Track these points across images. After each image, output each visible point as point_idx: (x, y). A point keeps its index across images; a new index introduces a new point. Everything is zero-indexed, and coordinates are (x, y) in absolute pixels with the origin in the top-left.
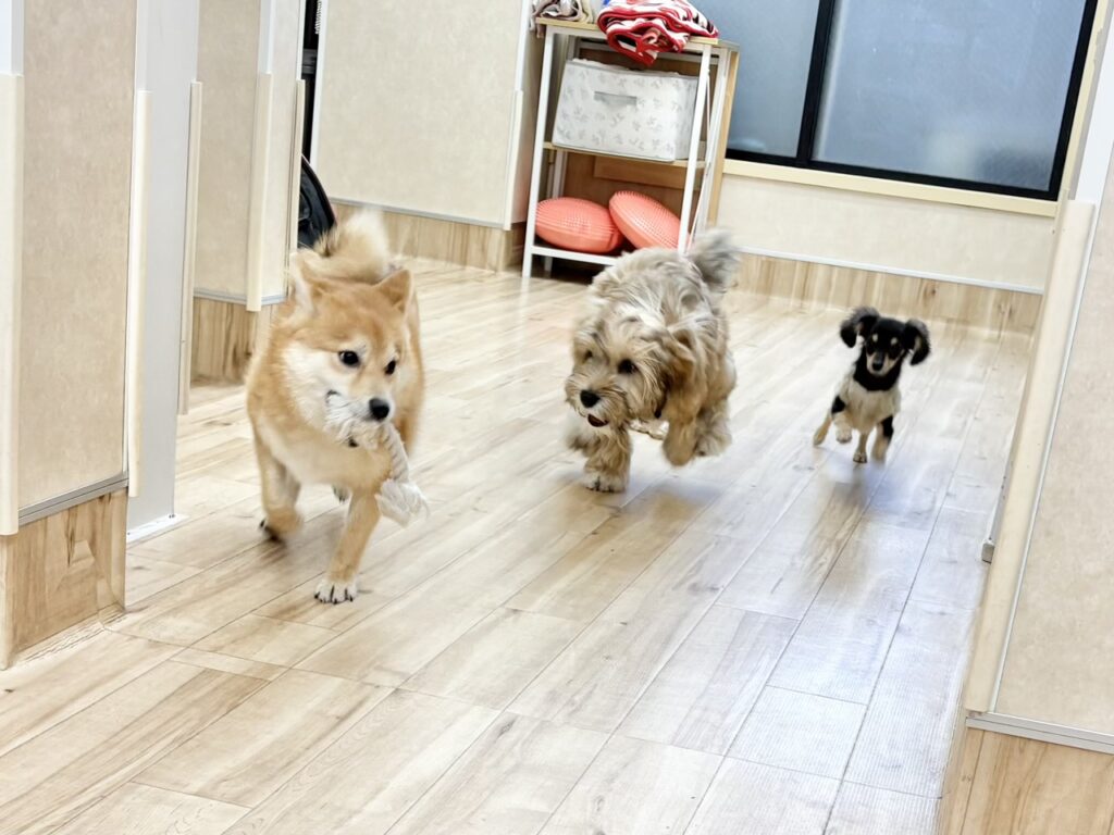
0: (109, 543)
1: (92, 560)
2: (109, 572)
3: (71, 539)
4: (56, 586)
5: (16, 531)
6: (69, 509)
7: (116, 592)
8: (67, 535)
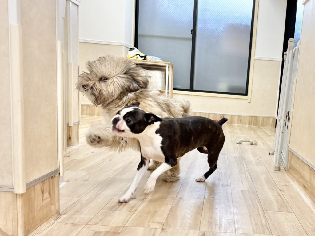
0: (55, 193)
1: (49, 199)
2: (55, 202)
3: (43, 192)
4: (39, 209)
5: (25, 191)
6: (42, 182)
7: (57, 208)
8: (41, 191)
